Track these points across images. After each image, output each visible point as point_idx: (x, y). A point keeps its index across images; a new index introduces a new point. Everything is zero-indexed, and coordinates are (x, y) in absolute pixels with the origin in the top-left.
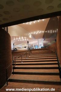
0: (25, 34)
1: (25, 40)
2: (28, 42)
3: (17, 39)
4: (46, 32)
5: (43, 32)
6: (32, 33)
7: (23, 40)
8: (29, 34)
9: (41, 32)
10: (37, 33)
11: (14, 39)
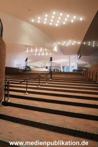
0: (47, 44)
1: (47, 54)
2: (51, 58)
3: (32, 51)
4: (85, 43)
5: (79, 43)
6: (59, 43)
7: (43, 54)
8: (54, 44)
9: (75, 42)
10: (69, 43)
11: (27, 51)
